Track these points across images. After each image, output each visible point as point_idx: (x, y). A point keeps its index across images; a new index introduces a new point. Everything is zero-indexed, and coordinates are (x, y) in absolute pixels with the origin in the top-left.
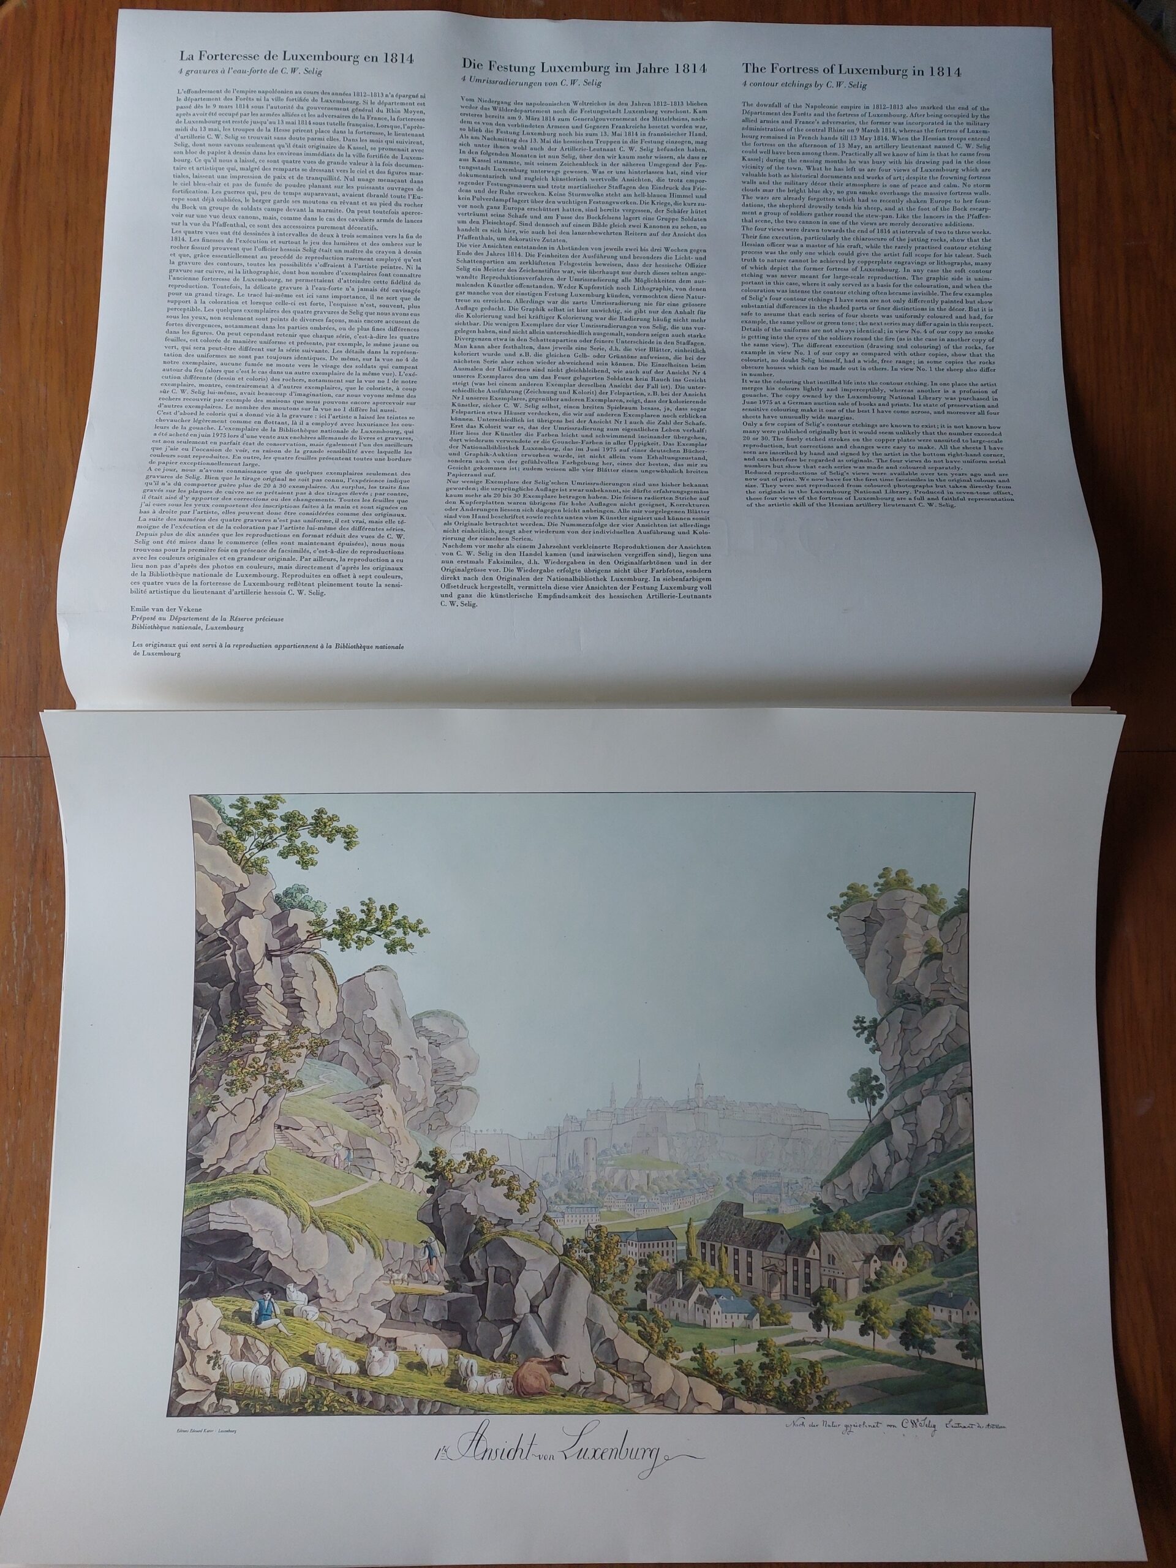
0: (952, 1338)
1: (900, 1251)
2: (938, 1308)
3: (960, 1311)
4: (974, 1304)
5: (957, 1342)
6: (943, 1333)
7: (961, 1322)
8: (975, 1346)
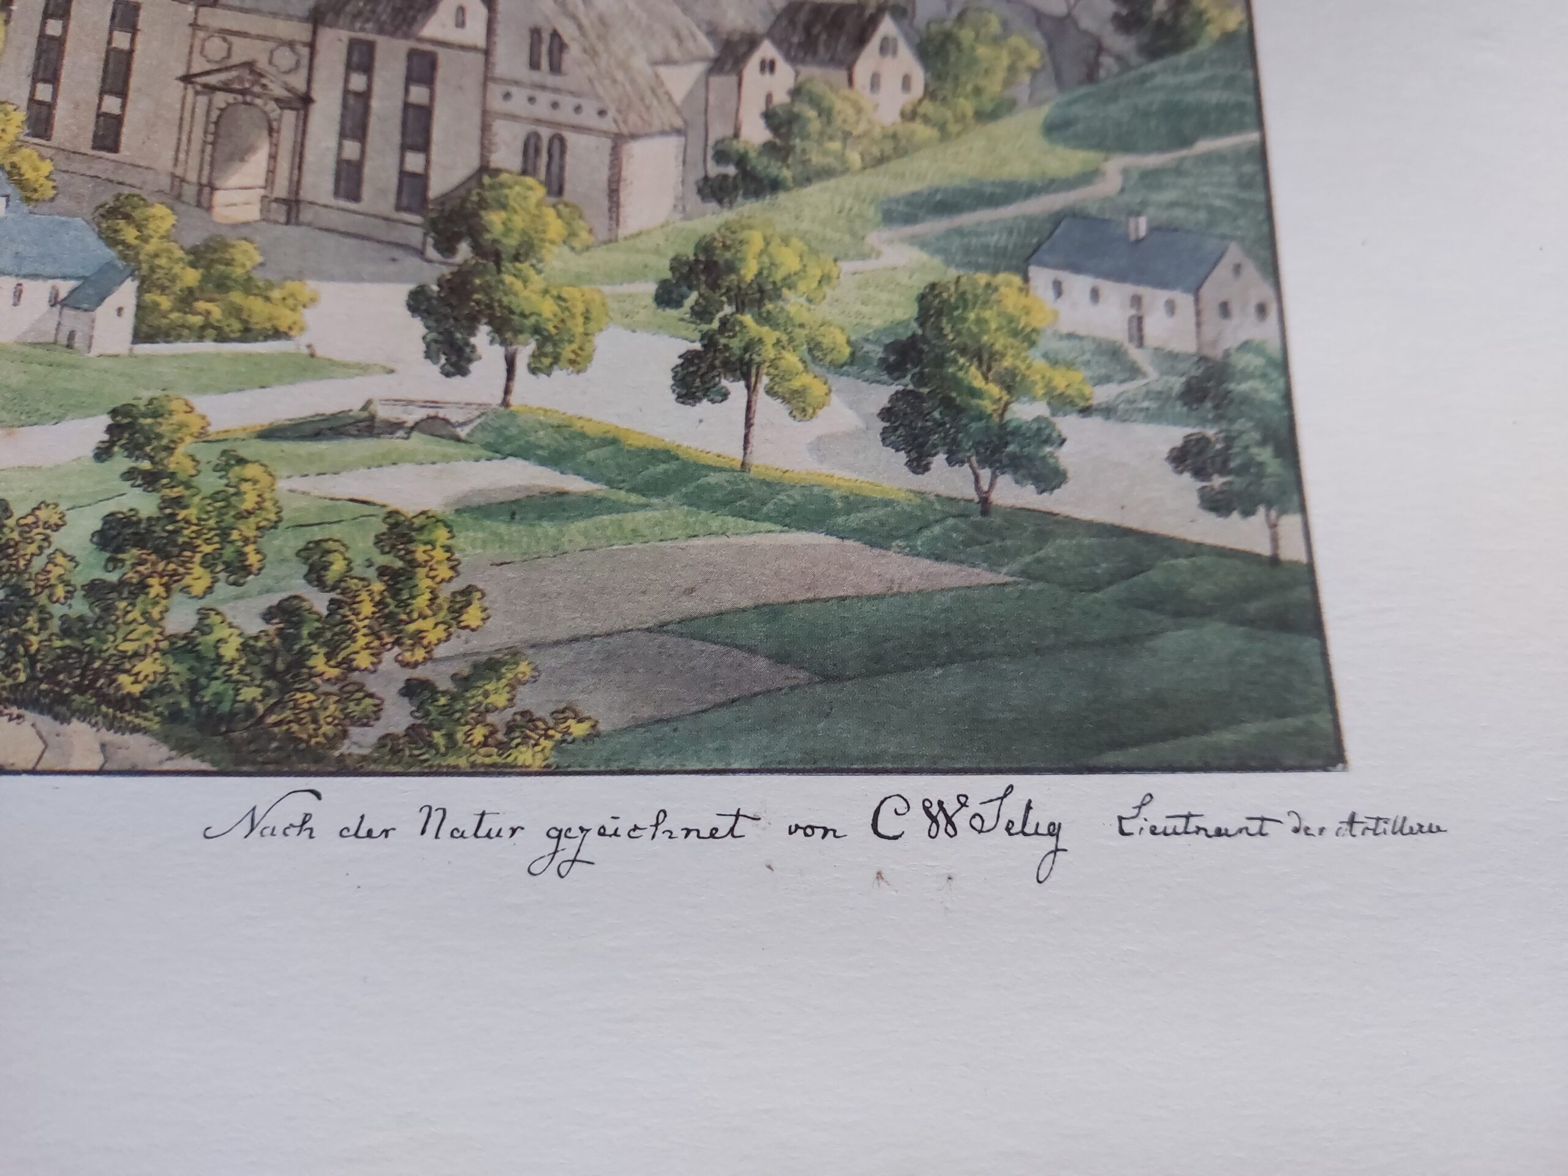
0: (1153, 417)
1: (887, 27)
2: (1079, 285)
3: (1184, 300)
4: (1250, 270)
5: (1175, 435)
6: (1102, 394)
7: (1187, 345)
8: (1265, 454)
